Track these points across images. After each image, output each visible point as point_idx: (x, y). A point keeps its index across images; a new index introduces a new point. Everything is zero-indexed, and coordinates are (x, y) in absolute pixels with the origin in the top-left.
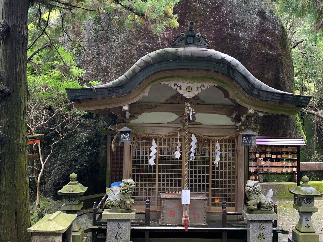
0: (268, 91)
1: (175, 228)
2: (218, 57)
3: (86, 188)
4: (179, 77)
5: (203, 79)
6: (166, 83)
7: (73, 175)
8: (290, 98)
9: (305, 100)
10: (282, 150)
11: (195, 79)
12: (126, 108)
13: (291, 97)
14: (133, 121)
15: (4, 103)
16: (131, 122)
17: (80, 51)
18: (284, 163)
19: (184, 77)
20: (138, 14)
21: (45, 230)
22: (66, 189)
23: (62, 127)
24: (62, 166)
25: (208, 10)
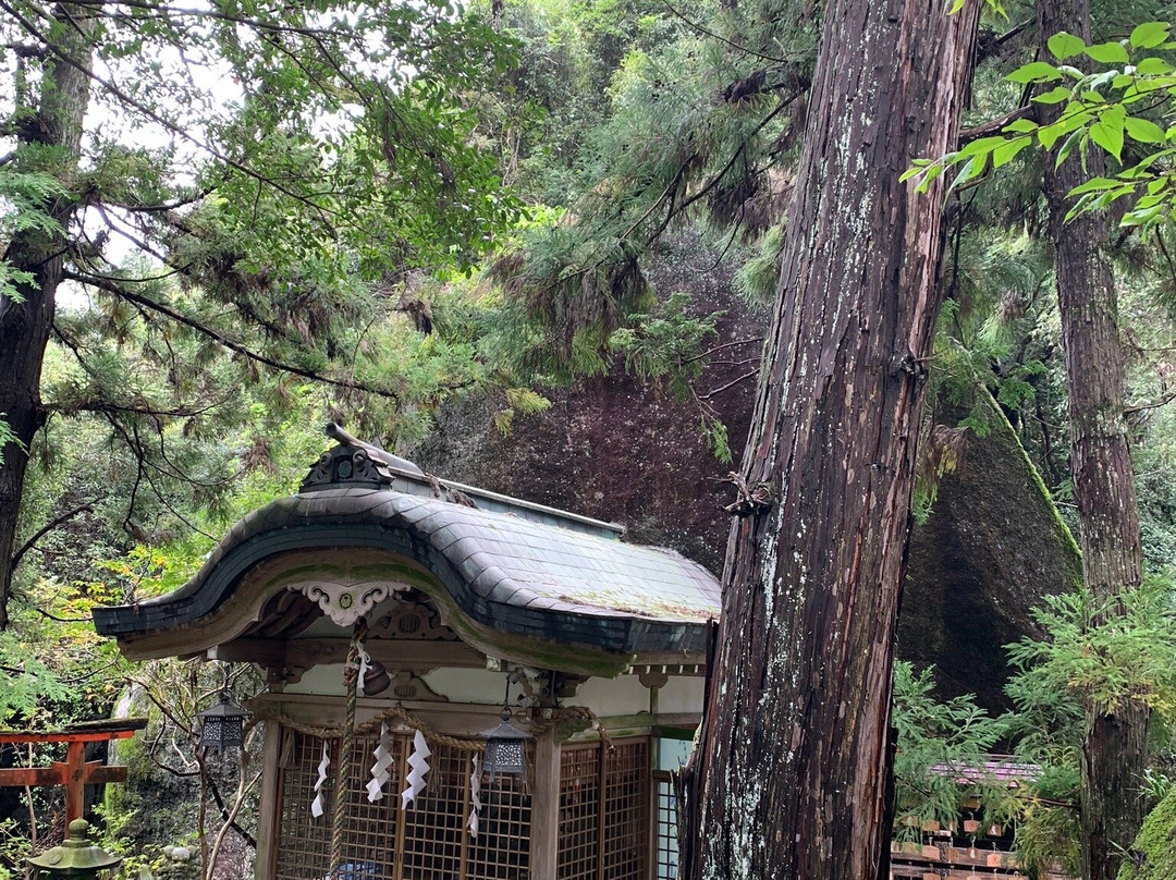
0: (509, 602)
4: (326, 568)
5: (382, 571)
6: (297, 586)
8: (571, 623)
9: (617, 630)
11: (360, 572)
12: (213, 654)
13: (574, 619)
14: (289, 687)
16: (285, 690)
19: (336, 567)
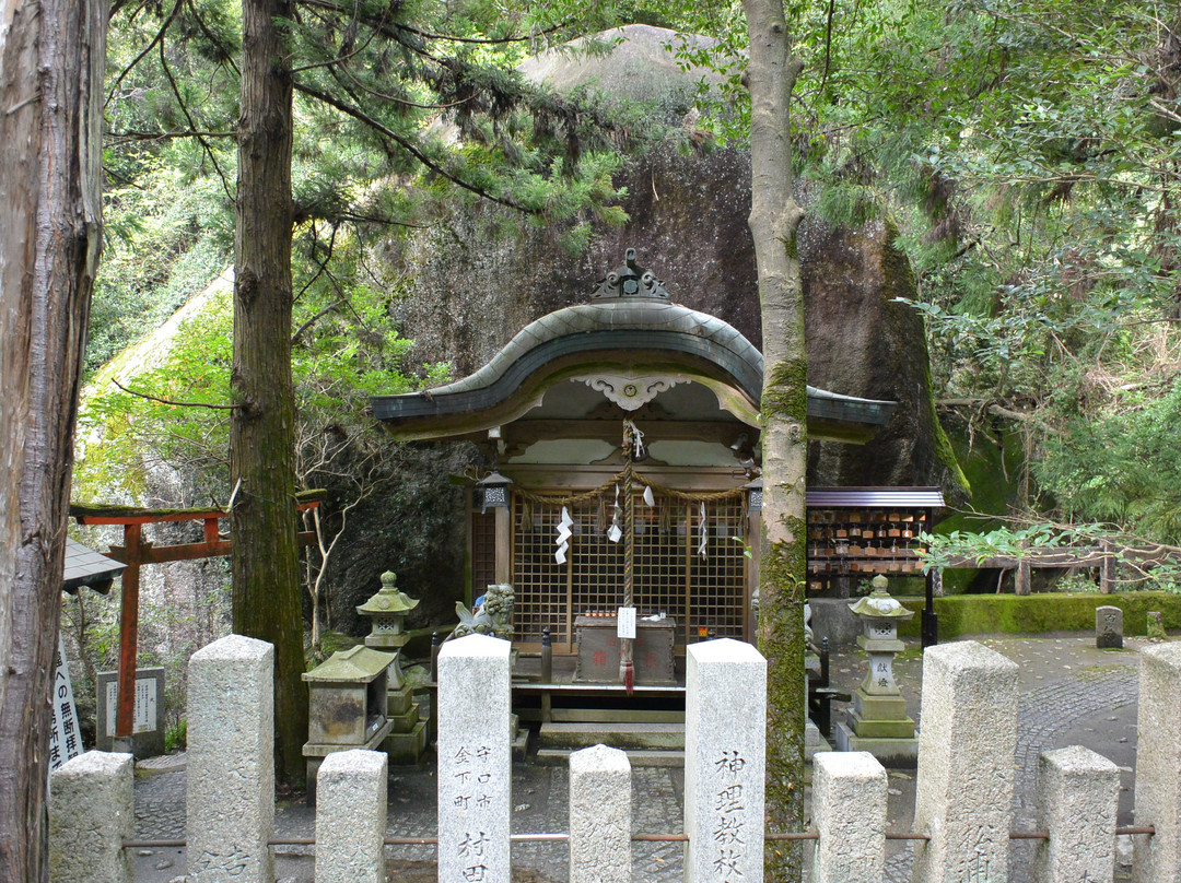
1: (604, 688)
2: (688, 324)
3: (415, 603)
4: (609, 364)
5: (662, 368)
6: (580, 379)
7: (388, 575)
10: (887, 519)
11: (641, 368)
12: (495, 433)
14: (514, 459)
15: (250, 432)
16: (510, 461)
17: (404, 292)
18: (893, 549)
19: (618, 364)
20: (531, 212)
21: (335, 677)
22: (373, 604)
23: (367, 469)
24: (367, 559)
25: (704, 187)
